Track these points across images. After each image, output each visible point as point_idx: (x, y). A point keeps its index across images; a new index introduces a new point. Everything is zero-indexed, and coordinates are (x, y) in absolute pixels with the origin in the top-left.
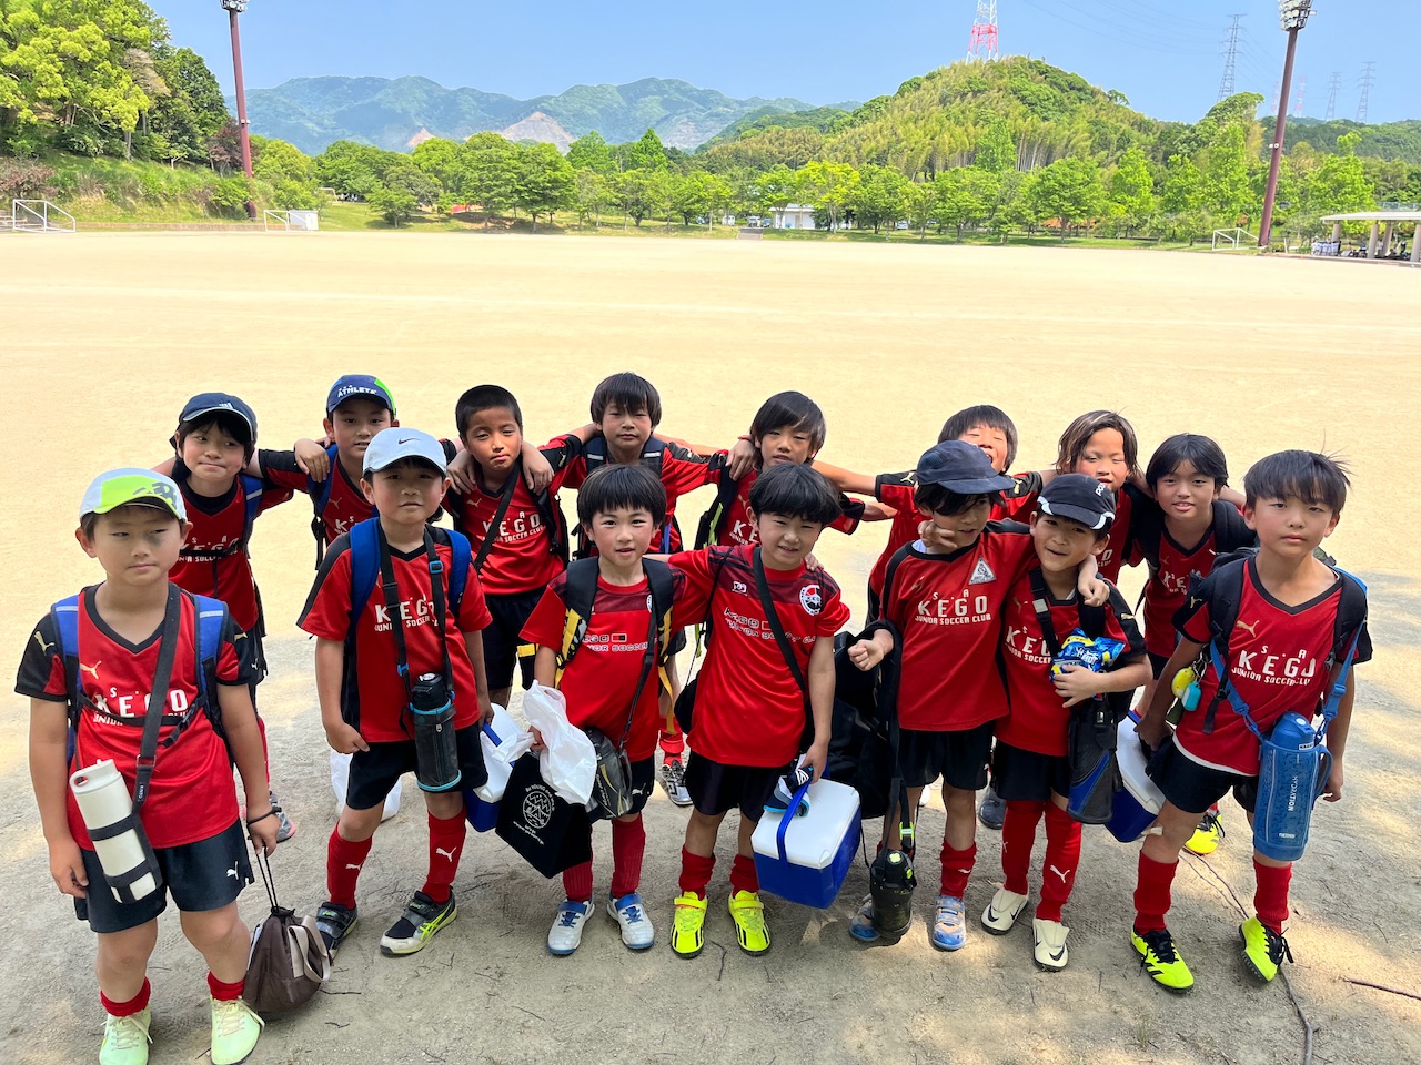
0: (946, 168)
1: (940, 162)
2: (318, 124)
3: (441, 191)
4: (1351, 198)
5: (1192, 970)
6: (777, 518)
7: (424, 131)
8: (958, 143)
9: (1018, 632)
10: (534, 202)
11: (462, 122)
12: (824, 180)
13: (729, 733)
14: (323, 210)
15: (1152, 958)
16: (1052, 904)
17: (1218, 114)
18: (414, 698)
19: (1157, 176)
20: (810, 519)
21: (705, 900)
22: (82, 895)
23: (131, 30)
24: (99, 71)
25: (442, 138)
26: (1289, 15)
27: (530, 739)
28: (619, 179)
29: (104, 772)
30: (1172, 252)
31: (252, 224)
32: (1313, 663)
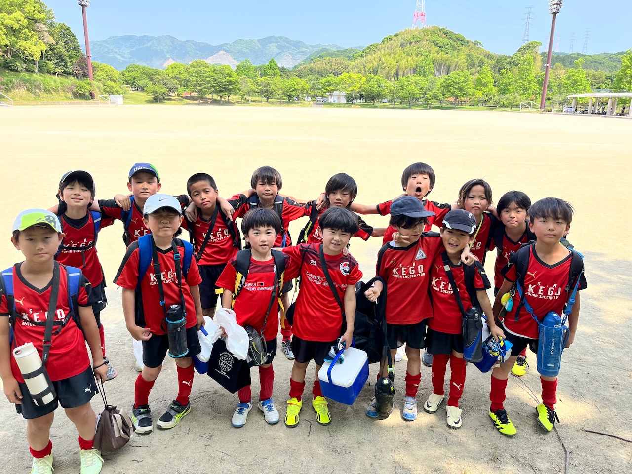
0: (404, 75)
1: (401, 73)
2: (123, 57)
3: (179, 86)
4: (581, 87)
5: (516, 427)
6: (331, 230)
7: (171, 59)
8: (409, 64)
9: (437, 280)
10: (221, 91)
11: (188, 55)
12: (350, 81)
13: (309, 327)
14: (125, 95)
15: (498, 422)
16: (454, 399)
17: (522, 51)
18: (167, 315)
19: (496, 78)
20: (346, 231)
21: (301, 402)
22: (19, 403)
23: (37, 15)
24: (23, 33)
25: (179, 63)
26: (553, 7)
27: (221, 332)
28: (259, 81)
29: (29, 348)
30: (503, 112)
31: (93, 101)
32: (560, 290)
